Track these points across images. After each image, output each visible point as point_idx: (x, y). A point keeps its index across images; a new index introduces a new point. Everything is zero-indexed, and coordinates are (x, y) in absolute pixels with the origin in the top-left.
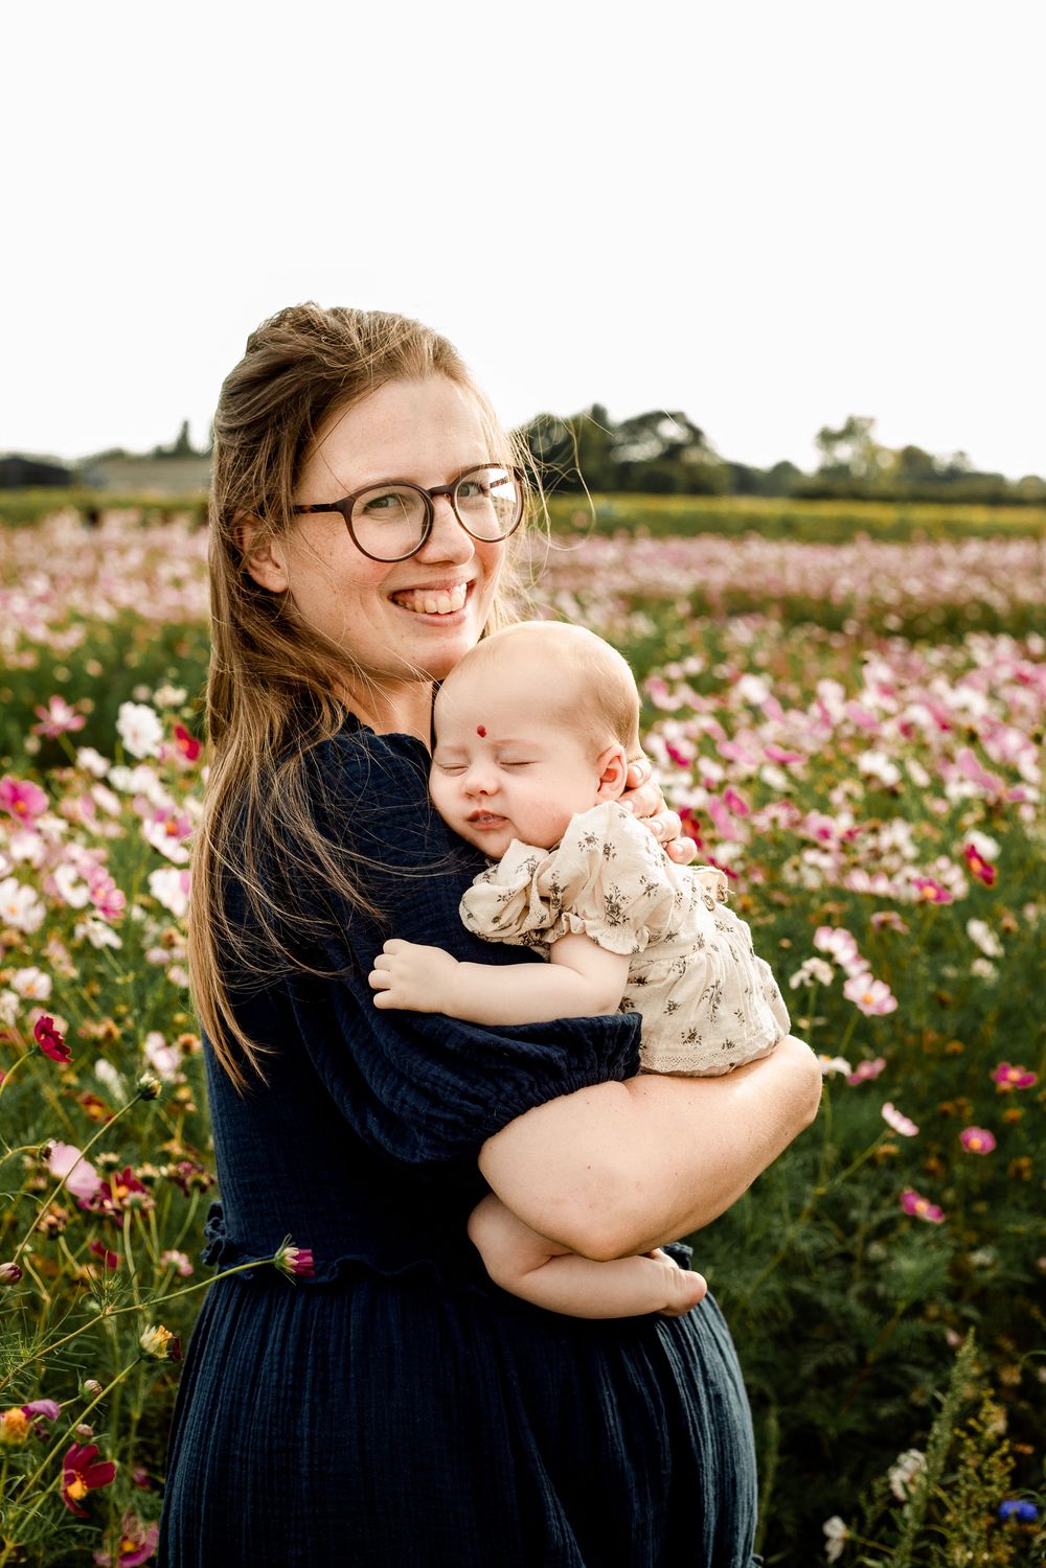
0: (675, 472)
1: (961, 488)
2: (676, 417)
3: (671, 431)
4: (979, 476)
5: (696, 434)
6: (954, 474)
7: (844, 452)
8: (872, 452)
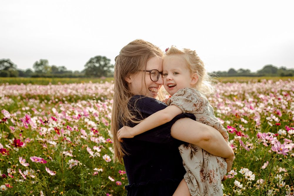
0: (7, 72)
1: (64, 74)
2: (6, 61)
3: (6, 64)
4: (67, 72)
5: (11, 65)
6: (62, 72)
7: (41, 68)
8: (46, 68)
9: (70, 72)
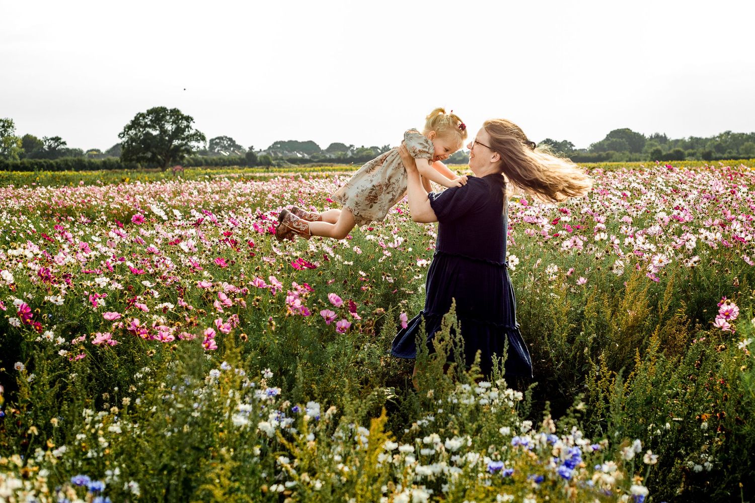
9: (78, 153)
